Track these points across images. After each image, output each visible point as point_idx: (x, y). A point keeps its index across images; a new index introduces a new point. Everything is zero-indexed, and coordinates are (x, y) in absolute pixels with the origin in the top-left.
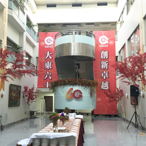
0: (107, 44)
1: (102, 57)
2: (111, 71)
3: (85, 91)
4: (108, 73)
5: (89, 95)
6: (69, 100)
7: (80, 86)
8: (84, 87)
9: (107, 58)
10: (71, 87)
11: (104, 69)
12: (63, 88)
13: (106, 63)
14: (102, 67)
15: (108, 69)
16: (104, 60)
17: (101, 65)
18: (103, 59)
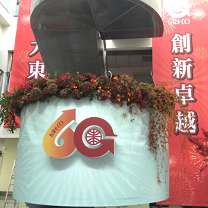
0: (186, 17)
1: (175, 49)
2: (200, 83)
3: (126, 124)
4: (193, 89)
5: (143, 144)
6: (59, 161)
7: (108, 102)
8: (125, 109)
9: (188, 50)
10: (71, 107)
11: (182, 80)
12: (41, 112)
13: (187, 63)
14: (177, 72)
15: (192, 79)
16: (181, 55)
17: (173, 69)
18: (179, 53)
